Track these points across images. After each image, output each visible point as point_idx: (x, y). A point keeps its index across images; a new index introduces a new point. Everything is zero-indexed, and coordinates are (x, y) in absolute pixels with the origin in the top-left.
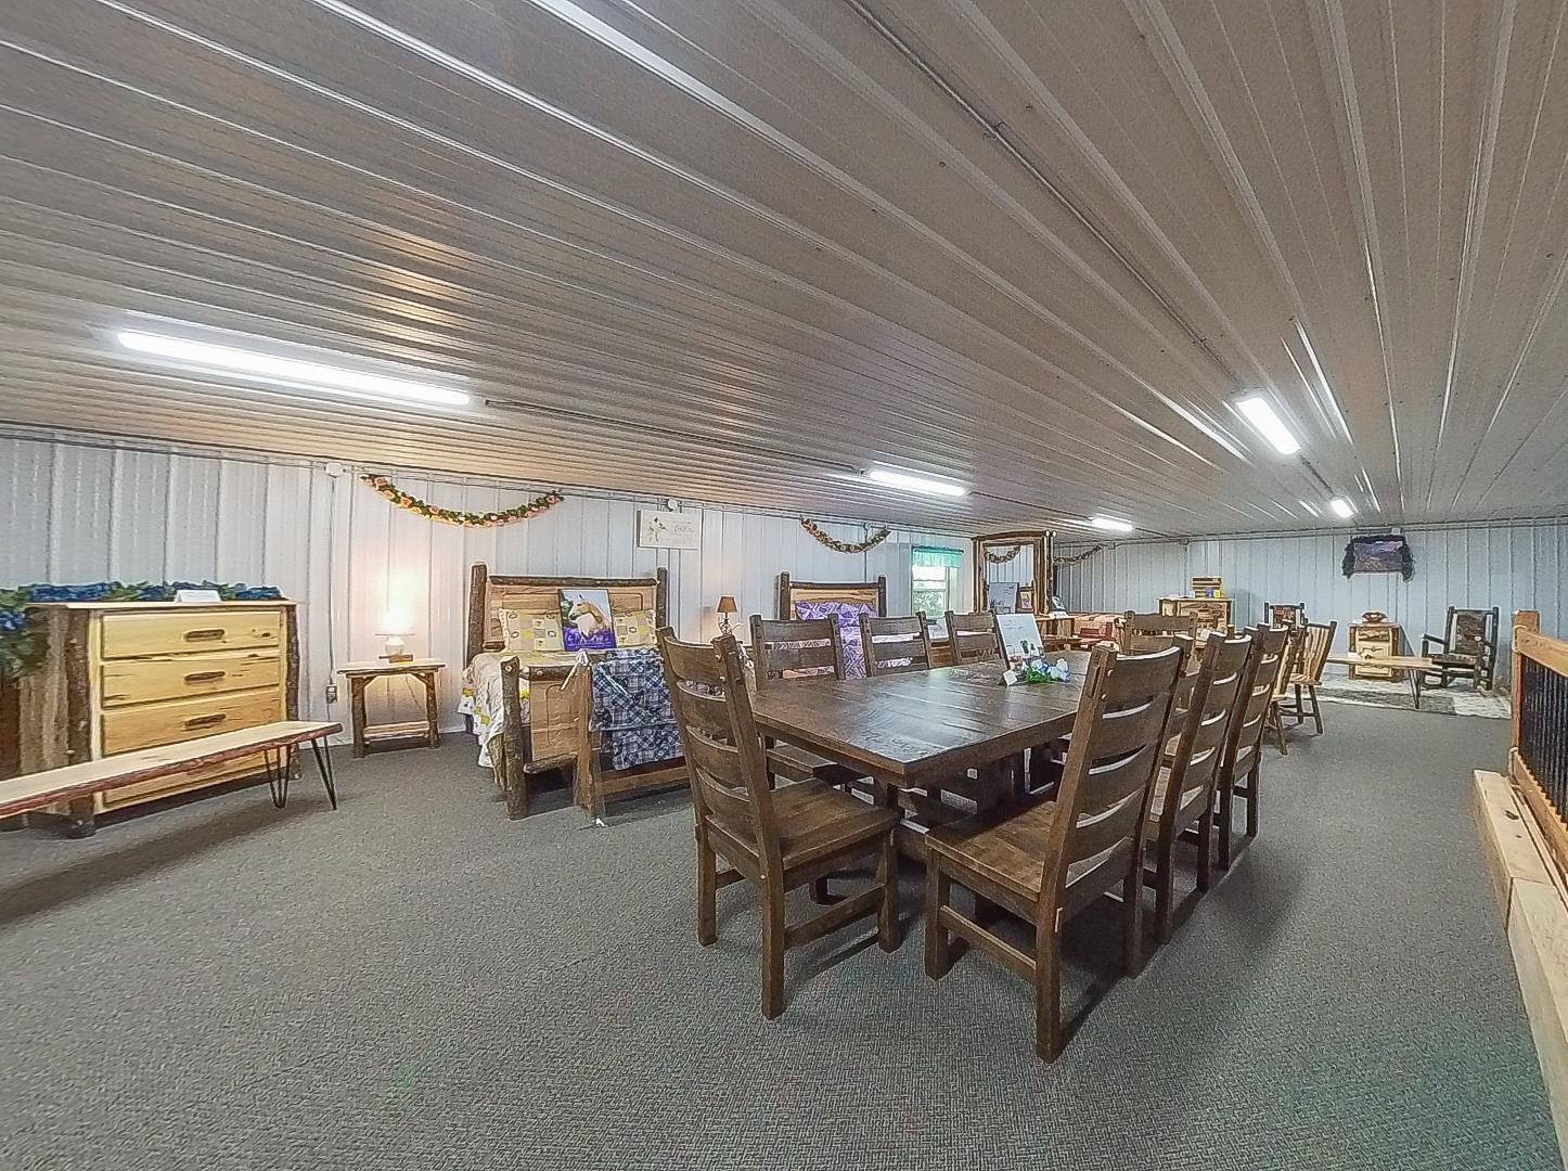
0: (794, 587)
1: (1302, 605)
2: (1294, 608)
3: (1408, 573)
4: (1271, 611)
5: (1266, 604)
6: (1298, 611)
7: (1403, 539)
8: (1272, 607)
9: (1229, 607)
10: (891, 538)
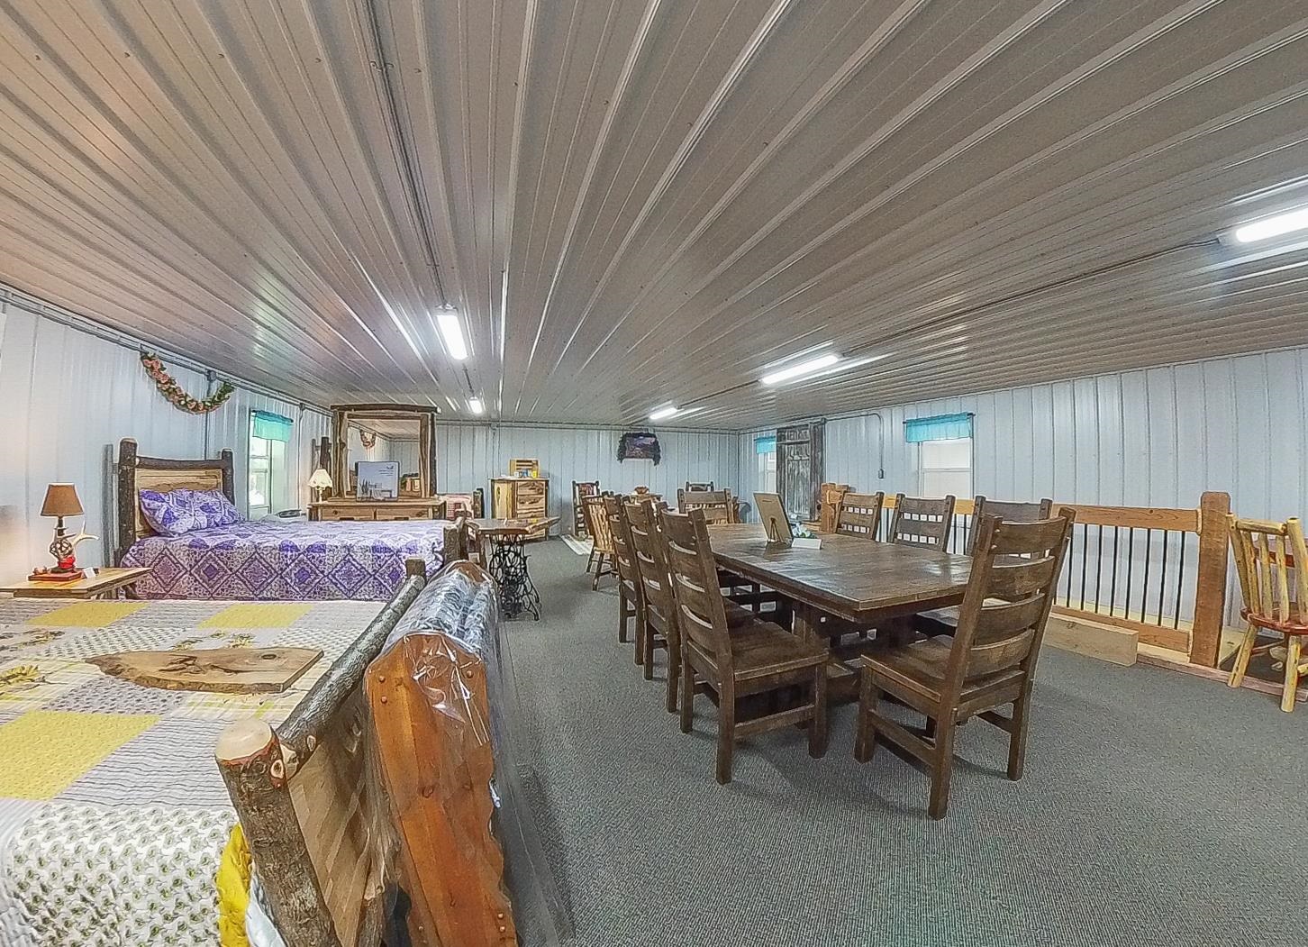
0: (141, 466)
1: (597, 482)
2: (592, 485)
3: (657, 459)
4: (577, 488)
5: (574, 482)
6: (595, 487)
7: (655, 437)
8: (578, 485)
9: (547, 485)
10: (236, 397)
